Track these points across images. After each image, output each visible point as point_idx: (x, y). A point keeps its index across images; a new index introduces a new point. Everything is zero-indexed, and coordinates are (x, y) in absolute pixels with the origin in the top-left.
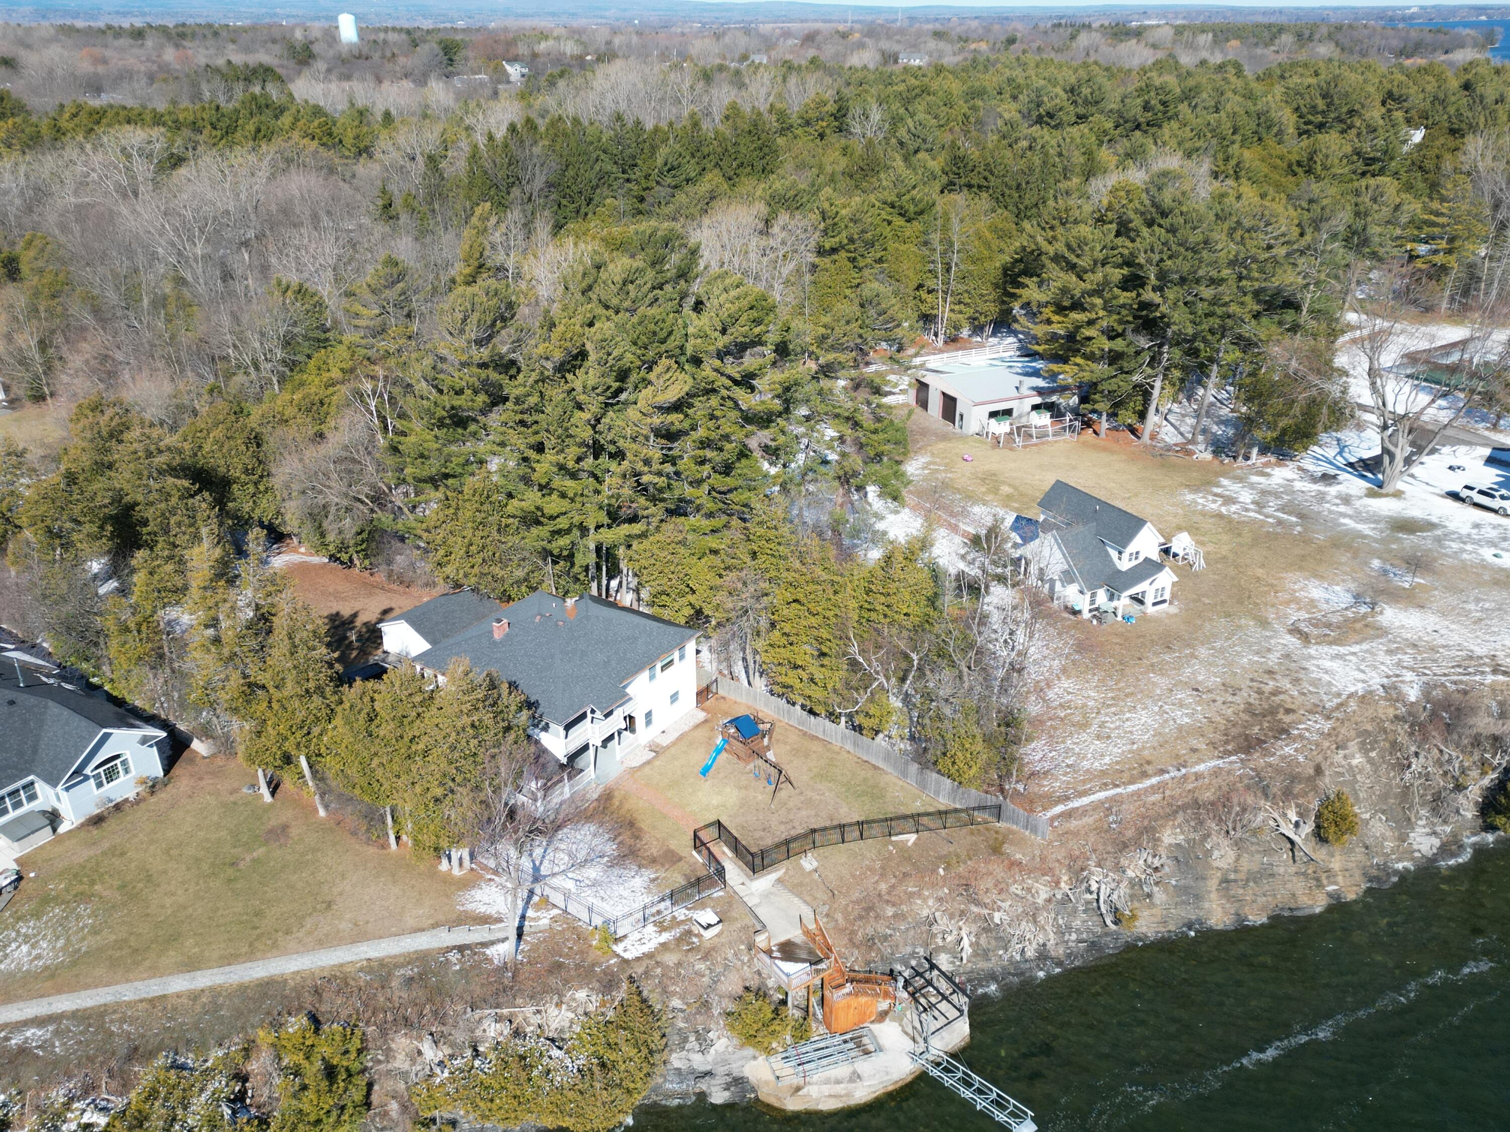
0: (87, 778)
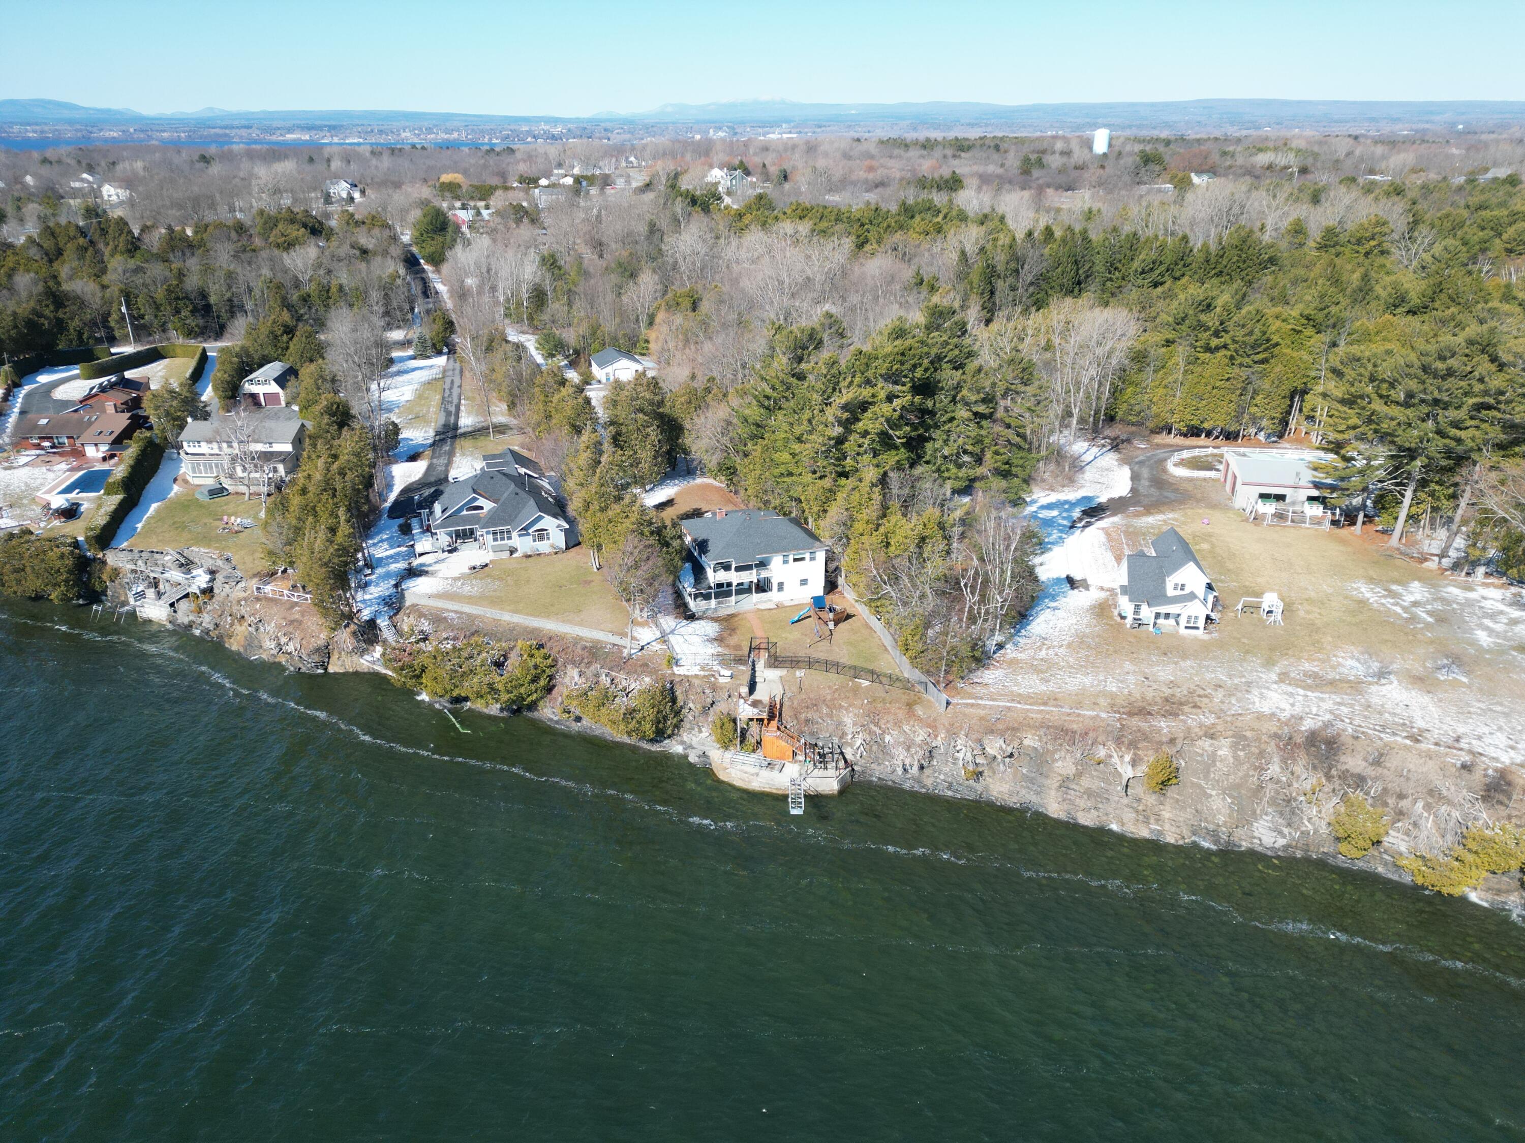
0: (528, 534)
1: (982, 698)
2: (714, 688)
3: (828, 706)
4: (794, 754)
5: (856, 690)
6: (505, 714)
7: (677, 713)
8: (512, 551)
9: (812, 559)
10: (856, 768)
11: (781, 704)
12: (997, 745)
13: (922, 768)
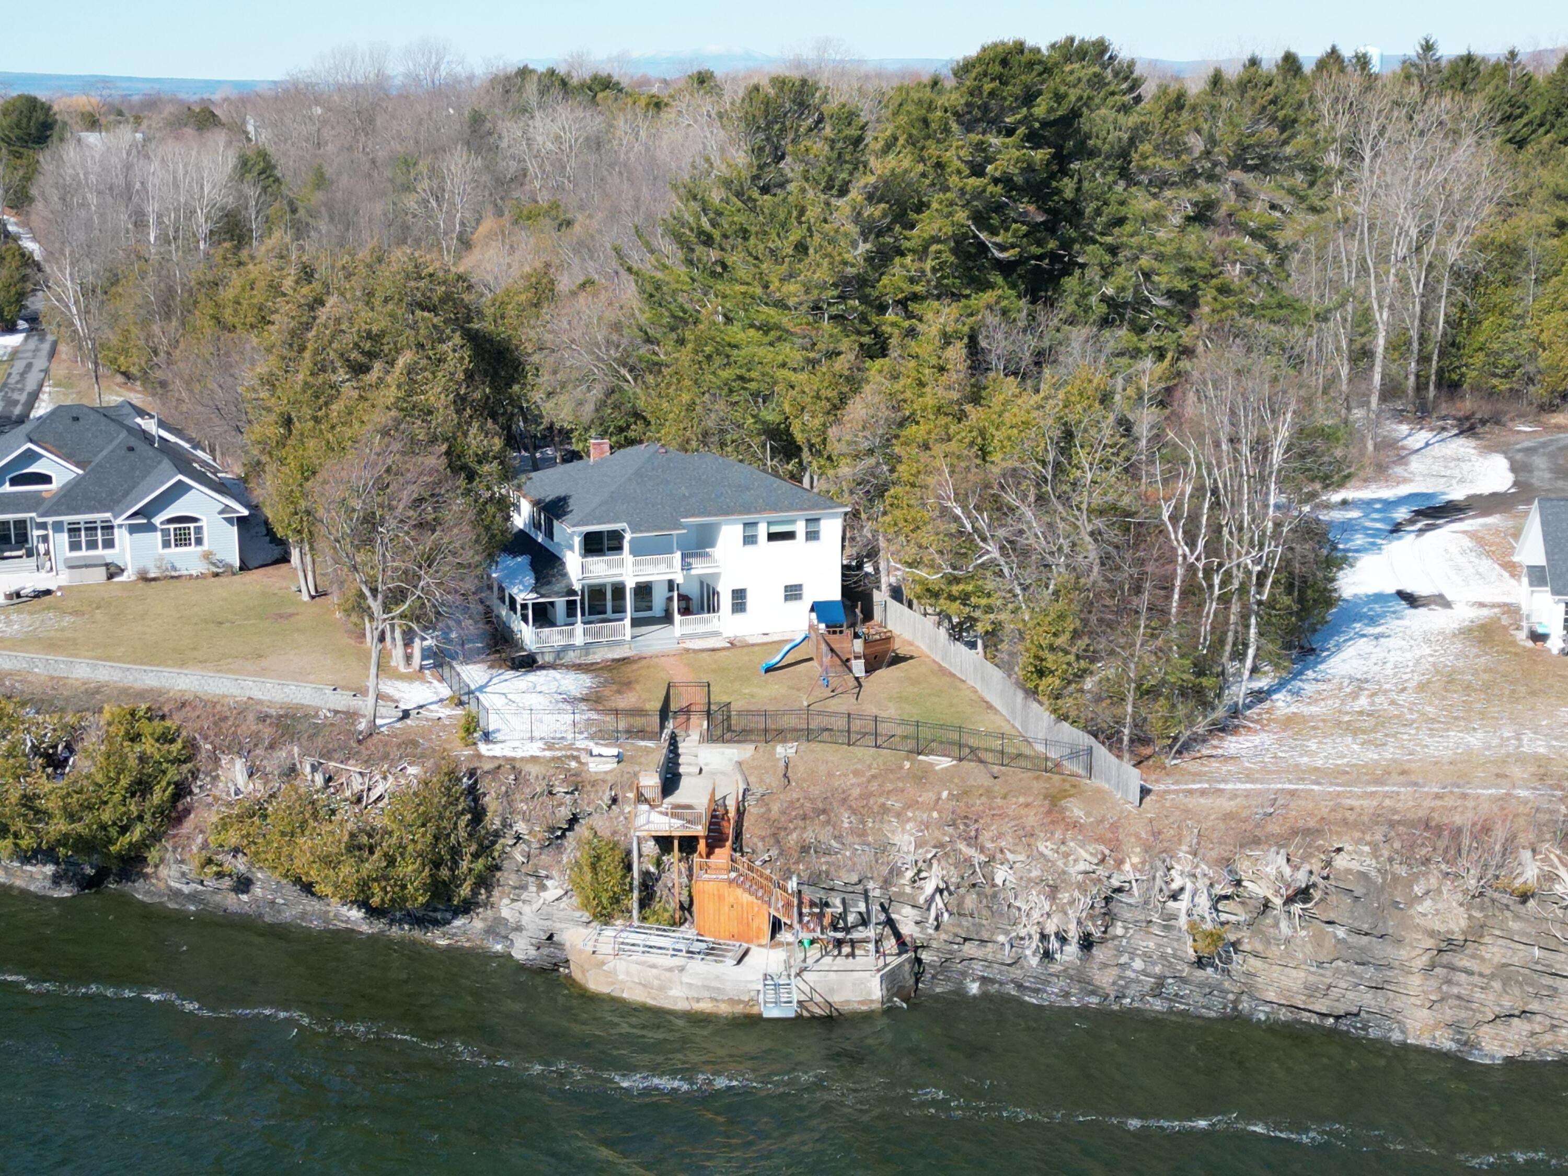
1: (1224, 781)
2: (577, 786)
3: (854, 812)
4: (776, 926)
5: (922, 777)
6: (65, 892)
7: (484, 849)
8: (113, 571)
9: (812, 536)
10: (925, 956)
11: (740, 813)
12: (1271, 870)
13: (1087, 943)
